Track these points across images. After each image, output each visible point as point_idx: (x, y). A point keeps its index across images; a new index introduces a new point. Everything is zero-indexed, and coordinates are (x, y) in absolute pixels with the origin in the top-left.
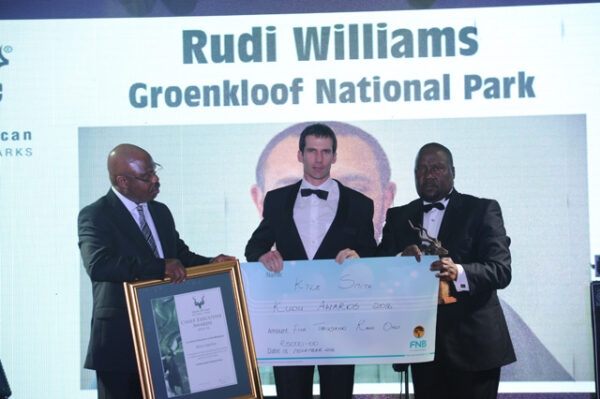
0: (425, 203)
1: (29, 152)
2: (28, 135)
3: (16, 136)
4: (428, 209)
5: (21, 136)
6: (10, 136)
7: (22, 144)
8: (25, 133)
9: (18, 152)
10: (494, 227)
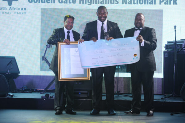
0: (136, 28)
1: (25, 13)
2: (25, 9)
3: (22, 9)
4: (136, 30)
5: (23, 9)
6: (21, 9)
7: (23, 11)
8: (24, 9)
9: (23, 13)
10: (153, 35)
